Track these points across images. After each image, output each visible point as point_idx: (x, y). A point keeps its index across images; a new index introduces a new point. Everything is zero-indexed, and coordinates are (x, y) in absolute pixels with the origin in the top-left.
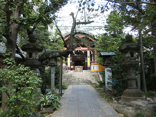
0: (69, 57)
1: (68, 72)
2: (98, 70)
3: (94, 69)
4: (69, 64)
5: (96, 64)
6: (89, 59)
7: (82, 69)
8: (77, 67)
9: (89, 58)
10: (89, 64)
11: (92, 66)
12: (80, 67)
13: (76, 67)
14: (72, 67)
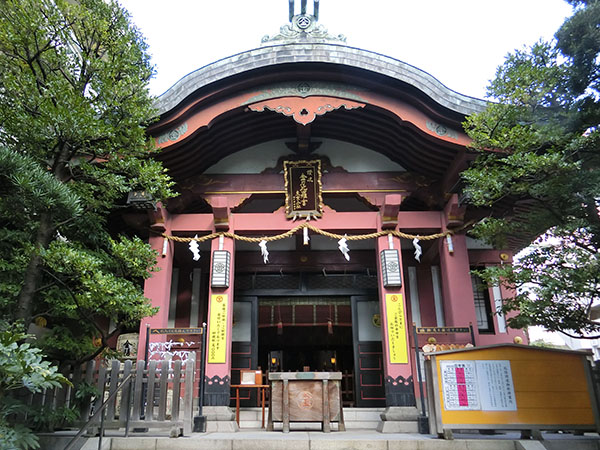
0: (221, 289)
1: (210, 425)
2: (512, 407)
3: (463, 401)
4: (219, 354)
5: (470, 346)
6: (393, 306)
7: (336, 398)
8: (292, 375)
9: (400, 296)
10: (397, 352)
11: (446, 367)
12: (319, 375)
13: (286, 376)
14: (249, 379)
